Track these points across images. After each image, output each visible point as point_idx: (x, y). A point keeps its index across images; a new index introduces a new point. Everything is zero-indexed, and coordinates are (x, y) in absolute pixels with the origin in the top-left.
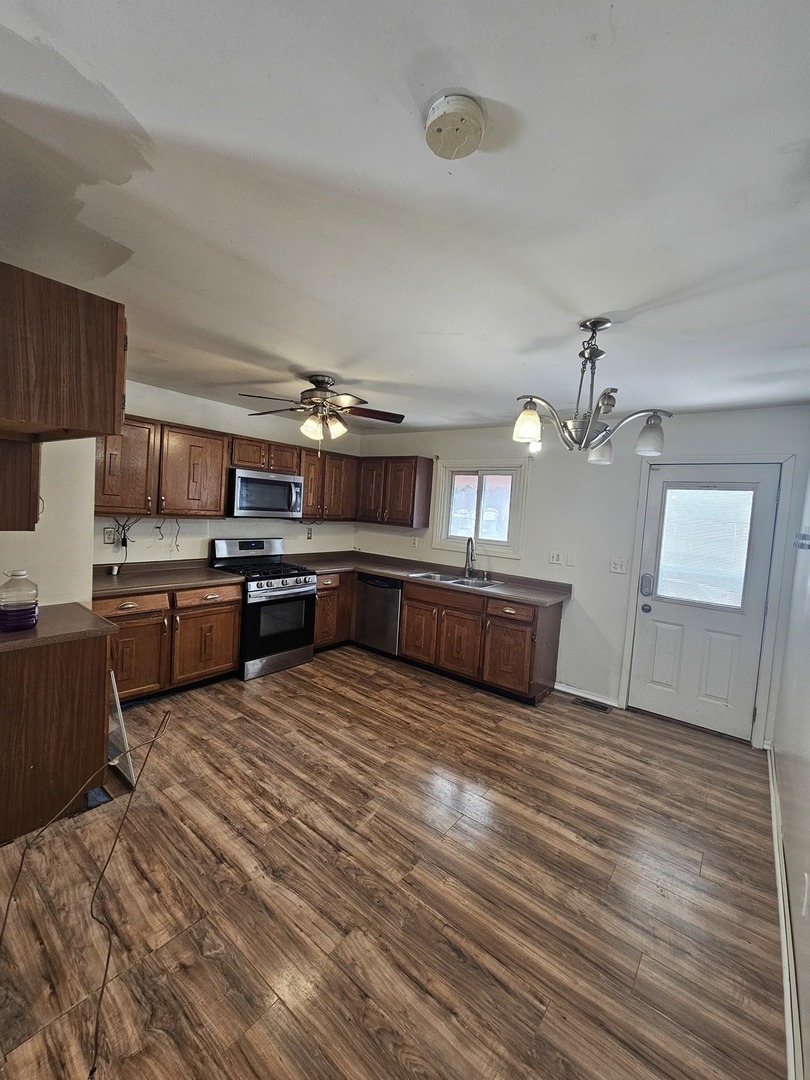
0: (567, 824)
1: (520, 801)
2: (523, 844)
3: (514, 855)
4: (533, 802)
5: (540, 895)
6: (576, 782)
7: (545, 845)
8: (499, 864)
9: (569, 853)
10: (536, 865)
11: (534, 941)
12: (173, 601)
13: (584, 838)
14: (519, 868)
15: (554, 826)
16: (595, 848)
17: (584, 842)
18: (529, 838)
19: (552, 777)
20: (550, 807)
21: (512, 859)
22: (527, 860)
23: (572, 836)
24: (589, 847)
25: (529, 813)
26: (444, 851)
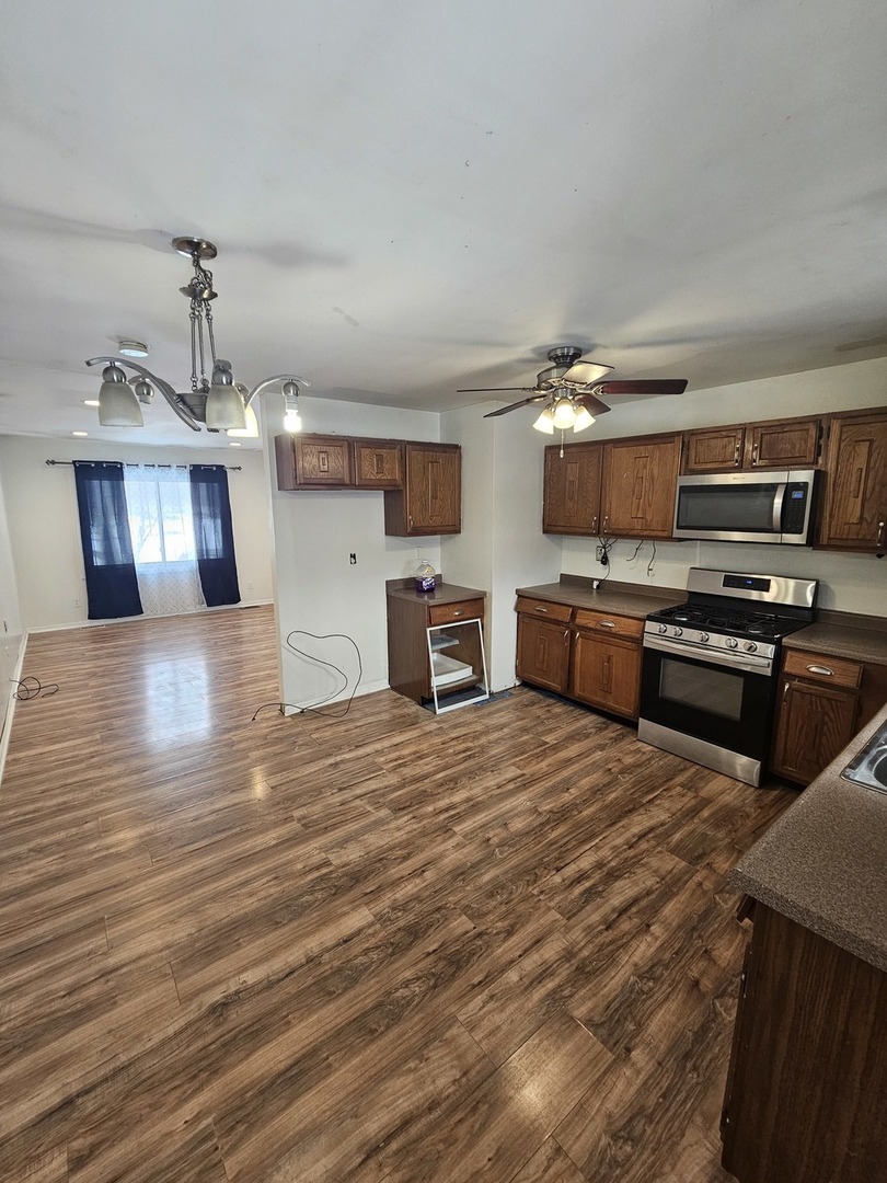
0: (270, 985)
1: (338, 945)
2: (275, 912)
3: (265, 898)
4: (331, 962)
5: (214, 898)
6: (344, 1076)
7: (259, 936)
8: (265, 880)
9: (232, 956)
10: (242, 911)
11: (191, 874)
12: (573, 616)
13: (237, 992)
14: (251, 895)
15: (277, 965)
16: (216, 996)
17: (233, 987)
18: (277, 923)
19: (373, 1034)
20: (310, 981)
21: (263, 894)
22: (254, 906)
23: (251, 977)
24: (222, 988)
25: (313, 944)
26: (303, 846)
